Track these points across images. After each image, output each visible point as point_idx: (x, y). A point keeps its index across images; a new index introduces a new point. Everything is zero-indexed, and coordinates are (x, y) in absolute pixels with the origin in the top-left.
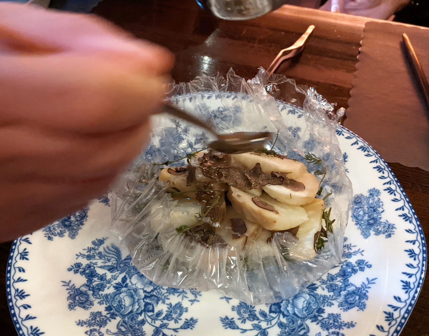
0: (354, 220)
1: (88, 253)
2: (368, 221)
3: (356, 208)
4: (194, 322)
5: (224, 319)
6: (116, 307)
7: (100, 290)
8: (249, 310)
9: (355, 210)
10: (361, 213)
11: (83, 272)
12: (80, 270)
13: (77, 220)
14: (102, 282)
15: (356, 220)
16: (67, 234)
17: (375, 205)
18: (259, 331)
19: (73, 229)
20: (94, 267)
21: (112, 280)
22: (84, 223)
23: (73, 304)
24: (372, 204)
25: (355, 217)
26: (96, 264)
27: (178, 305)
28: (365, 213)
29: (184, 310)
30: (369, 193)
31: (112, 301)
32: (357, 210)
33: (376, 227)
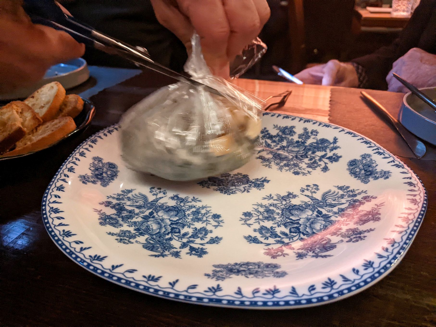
0: (353, 175)
1: (118, 197)
2: (365, 173)
3: (353, 168)
4: (219, 240)
5: (248, 237)
6: (144, 230)
7: (129, 218)
8: (270, 232)
9: (352, 170)
10: (358, 170)
11: (113, 207)
12: (110, 205)
13: (108, 177)
14: (130, 214)
15: (354, 175)
16: (99, 183)
17: (369, 163)
18: (282, 244)
19: (105, 181)
20: (124, 205)
21: (139, 213)
22: (115, 179)
23: (104, 223)
24: (366, 163)
25: (353, 173)
26: (125, 203)
27: (203, 229)
28: (361, 170)
29: (209, 232)
30: (362, 157)
31: (140, 226)
32: (353, 169)
33: (373, 176)
